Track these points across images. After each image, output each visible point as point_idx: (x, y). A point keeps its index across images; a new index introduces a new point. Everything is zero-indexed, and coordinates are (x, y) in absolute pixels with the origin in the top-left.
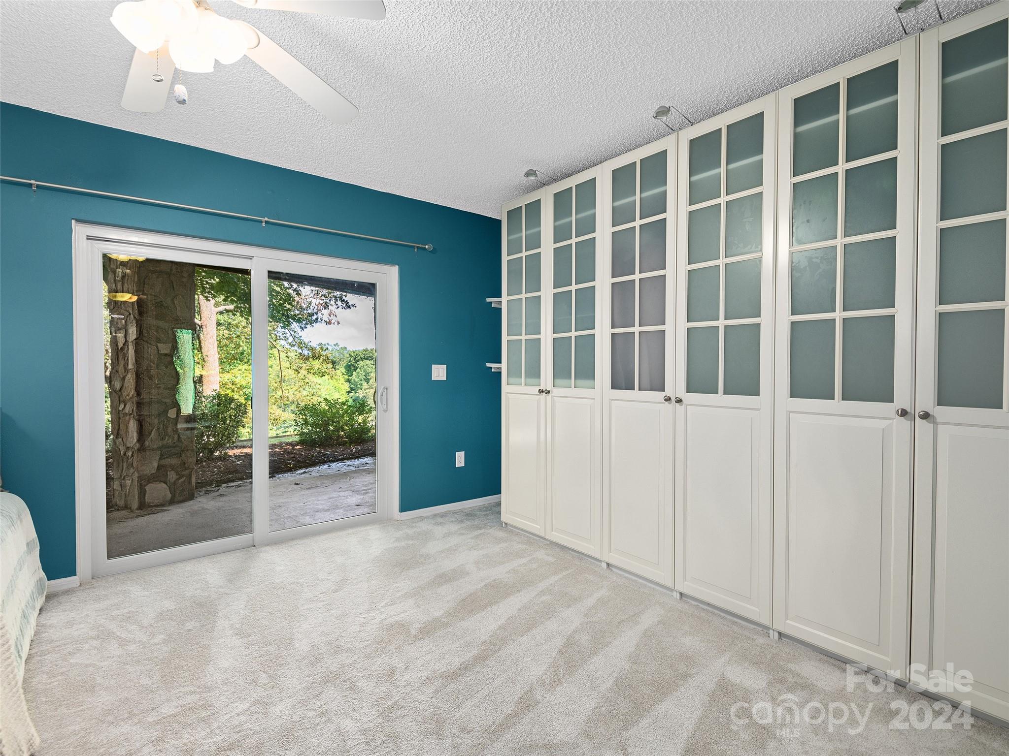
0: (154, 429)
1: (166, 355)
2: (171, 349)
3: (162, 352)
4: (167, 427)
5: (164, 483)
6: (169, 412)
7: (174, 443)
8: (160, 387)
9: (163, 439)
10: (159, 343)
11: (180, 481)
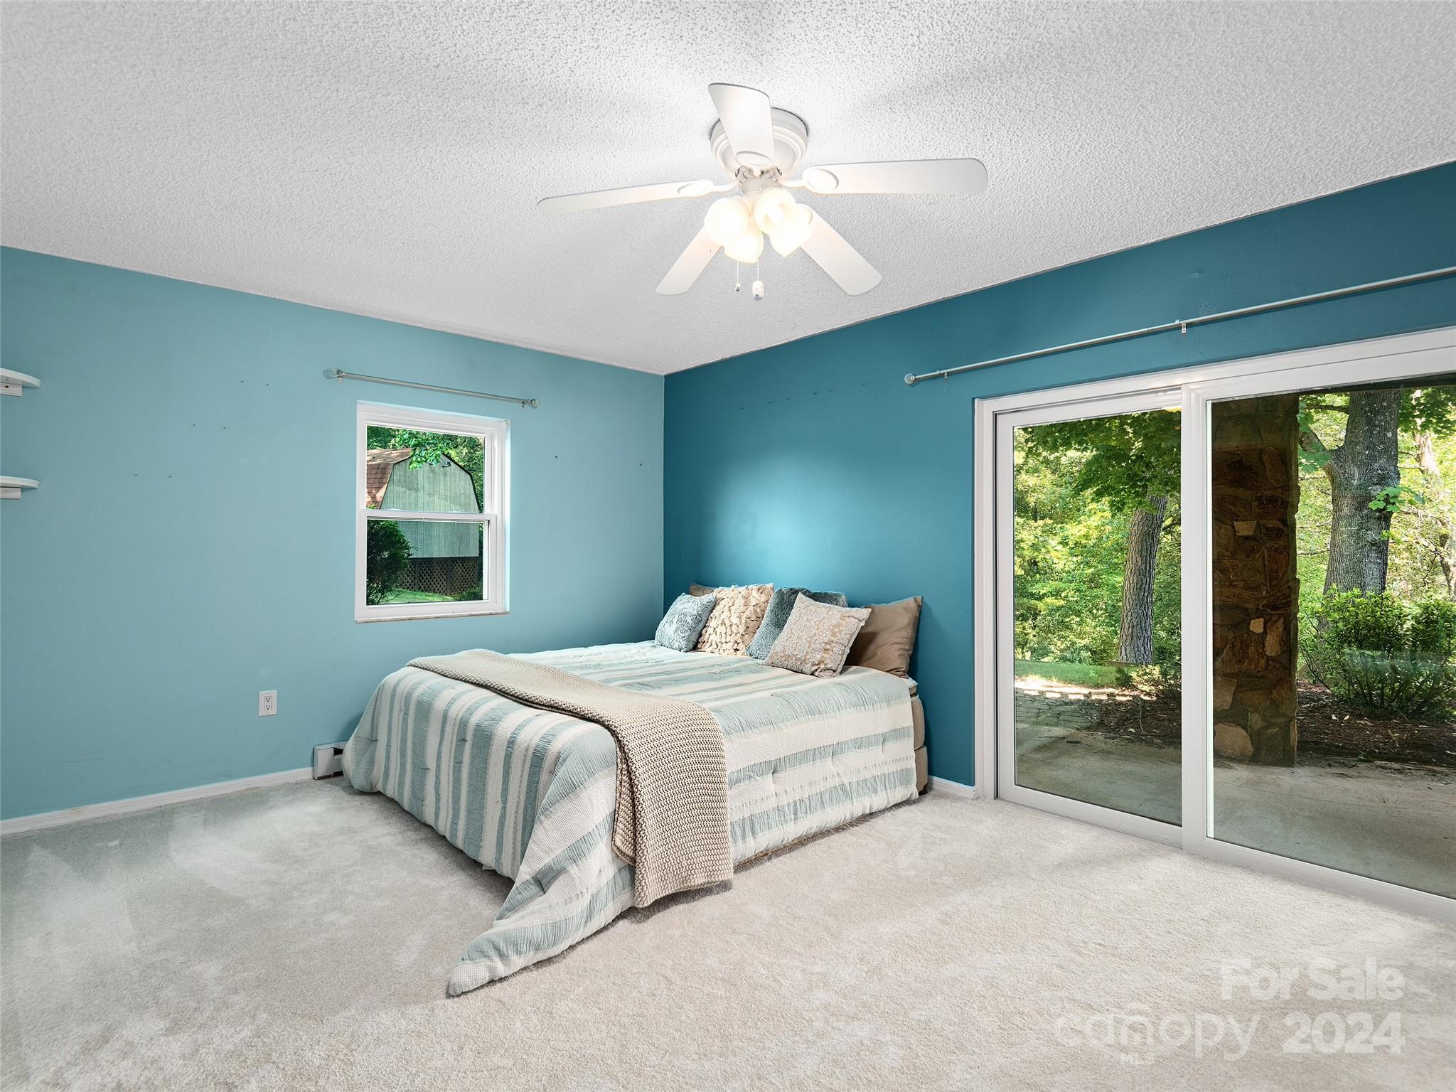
0: (1228, 646)
1: (1247, 538)
2: (1256, 528)
3: (1241, 534)
4: (1248, 647)
5: (1243, 728)
6: (1251, 624)
7: (1259, 672)
8: (1237, 585)
9: (1240, 662)
10: (1237, 520)
11: (1269, 731)
